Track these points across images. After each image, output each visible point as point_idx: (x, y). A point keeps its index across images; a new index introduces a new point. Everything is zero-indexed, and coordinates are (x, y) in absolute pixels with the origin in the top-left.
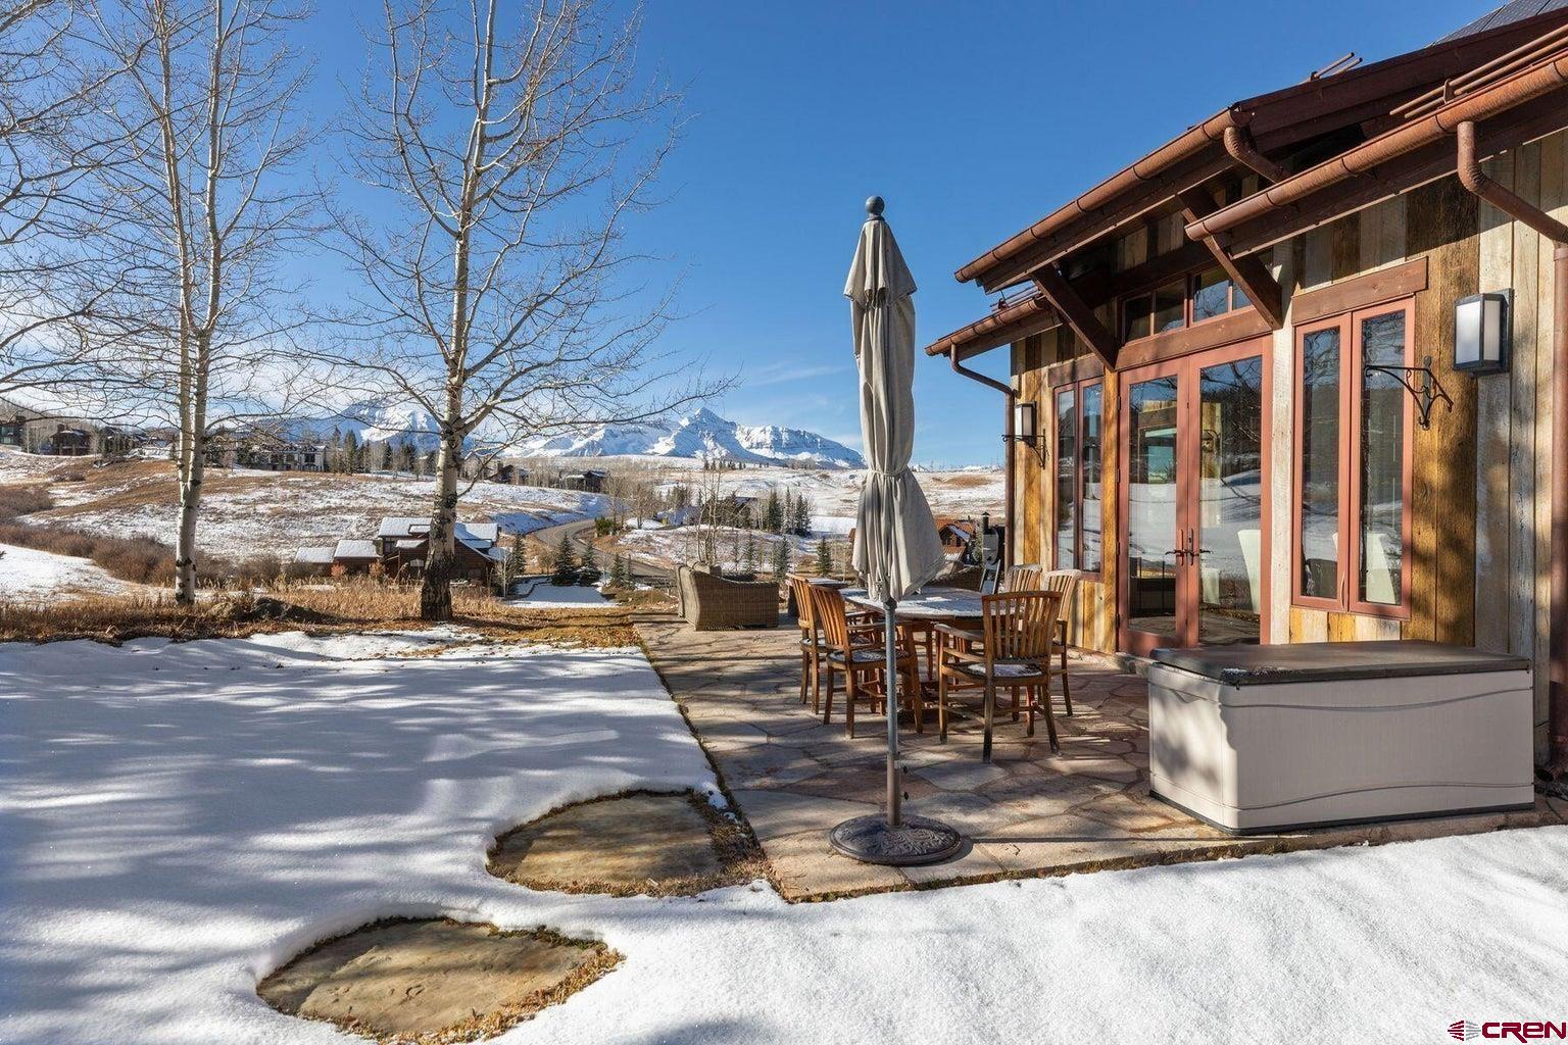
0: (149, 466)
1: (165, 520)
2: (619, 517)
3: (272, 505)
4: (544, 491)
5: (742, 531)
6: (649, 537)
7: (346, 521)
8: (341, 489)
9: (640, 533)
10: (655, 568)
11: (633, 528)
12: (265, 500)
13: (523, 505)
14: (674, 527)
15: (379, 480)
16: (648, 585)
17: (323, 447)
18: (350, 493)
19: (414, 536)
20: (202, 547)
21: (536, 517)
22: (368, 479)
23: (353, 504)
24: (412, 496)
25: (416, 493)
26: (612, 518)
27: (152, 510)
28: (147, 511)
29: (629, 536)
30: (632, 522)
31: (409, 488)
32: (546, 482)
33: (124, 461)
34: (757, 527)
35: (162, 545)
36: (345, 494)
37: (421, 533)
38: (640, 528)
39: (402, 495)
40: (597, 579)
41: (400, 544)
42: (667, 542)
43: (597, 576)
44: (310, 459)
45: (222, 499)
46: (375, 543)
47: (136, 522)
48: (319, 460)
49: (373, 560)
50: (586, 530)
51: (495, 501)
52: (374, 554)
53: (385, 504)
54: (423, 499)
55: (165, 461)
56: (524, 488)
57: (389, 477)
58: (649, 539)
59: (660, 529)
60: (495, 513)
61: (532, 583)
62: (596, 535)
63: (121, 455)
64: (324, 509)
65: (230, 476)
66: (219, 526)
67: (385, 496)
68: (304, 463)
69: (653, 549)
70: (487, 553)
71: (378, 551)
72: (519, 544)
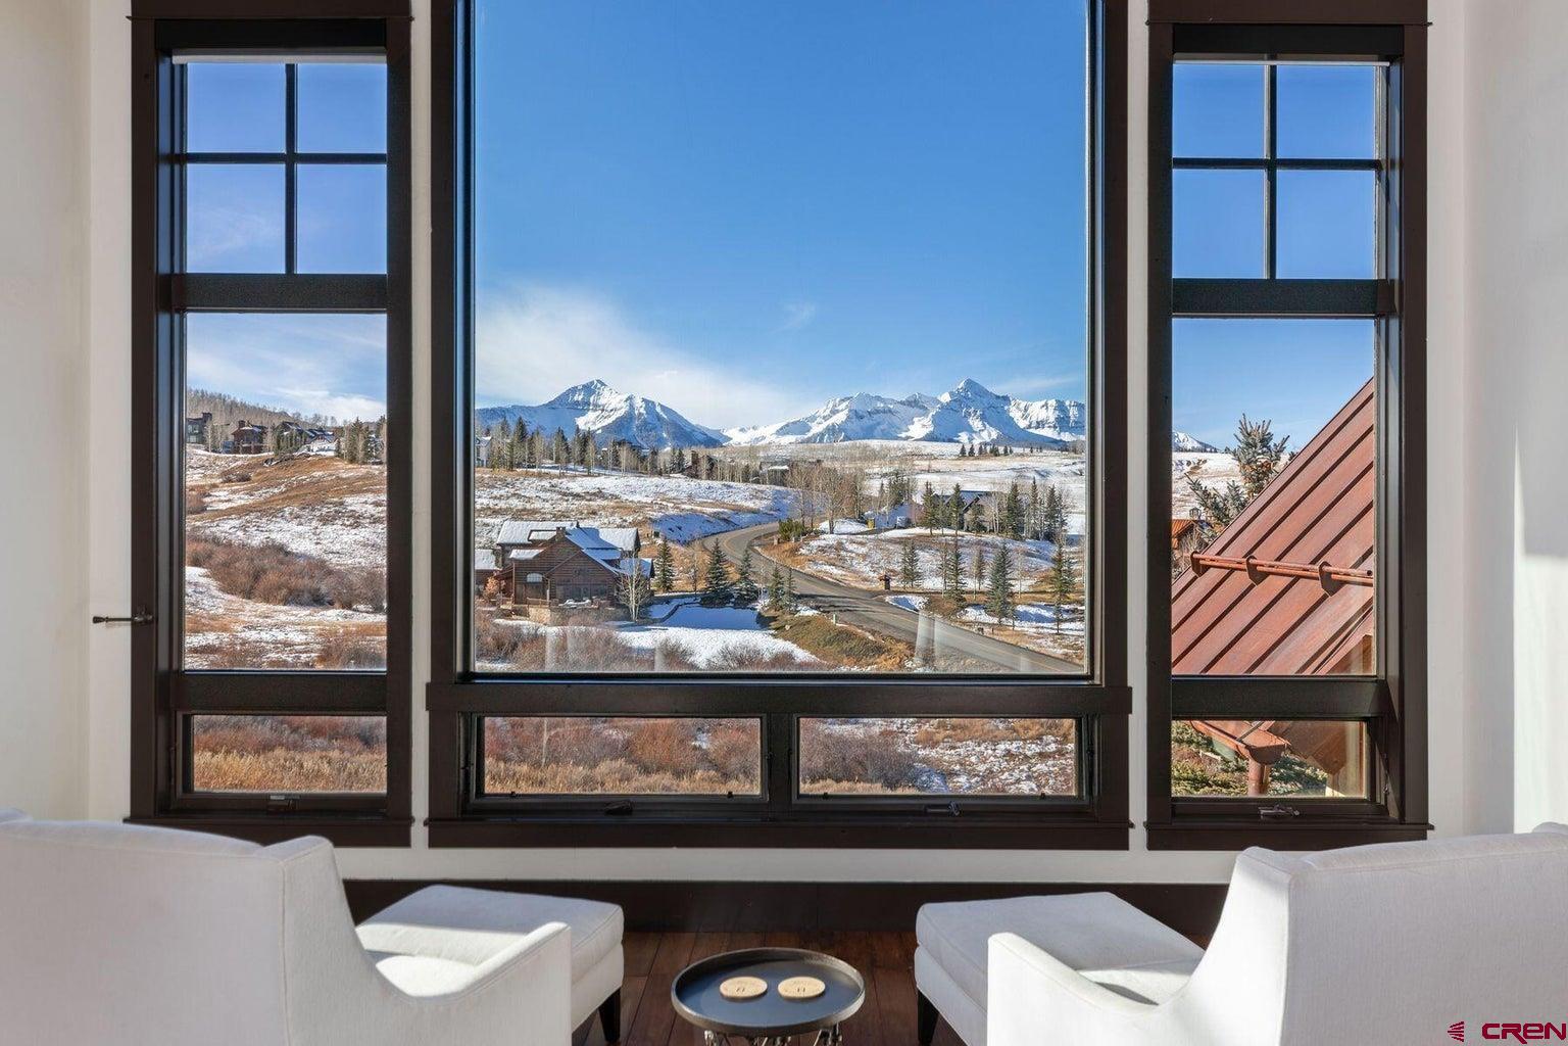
0: (313, 464)
1: (301, 524)
2: (807, 520)
4: (729, 487)
5: (970, 537)
6: (840, 544)
7: (488, 525)
8: (493, 487)
9: (830, 539)
10: (836, 585)
11: (823, 532)
13: (701, 504)
14: (879, 531)
15: (540, 476)
16: (817, 608)
17: (489, 438)
18: (502, 492)
19: (533, 544)
20: (331, 556)
21: (712, 520)
22: (533, 475)
23: (502, 504)
24: (571, 494)
26: (800, 520)
27: (291, 514)
28: (287, 514)
29: (814, 543)
30: (825, 525)
31: (571, 485)
32: (739, 474)
33: (292, 458)
34: (992, 531)
35: (287, 553)
36: (496, 493)
37: (541, 541)
38: (832, 533)
39: (560, 493)
40: (755, 599)
41: (514, 554)
42: (863, 550)
43: (754, 595)
45: (364, 500)
46: (495, 552)
47: (271, 527)
48: (483, 454)
49: (489, 573)
50: (766, 536)
51: (669, 500)
52: (492, 566)
53: (537, 505)
54: (582, 498)
55: (331, 458)
56: (705, 483)
57: (557, 472)
58: (840, 547)
59: (862, 533)
60: (660, 515)
61: (674, 603)
62: (776, 542)
63: (291, 452)
66: (353, 531)
67: (542, 495)
69: (843, 559)
70: (617, 567)
71: (497, 562)
72: (665, 554)
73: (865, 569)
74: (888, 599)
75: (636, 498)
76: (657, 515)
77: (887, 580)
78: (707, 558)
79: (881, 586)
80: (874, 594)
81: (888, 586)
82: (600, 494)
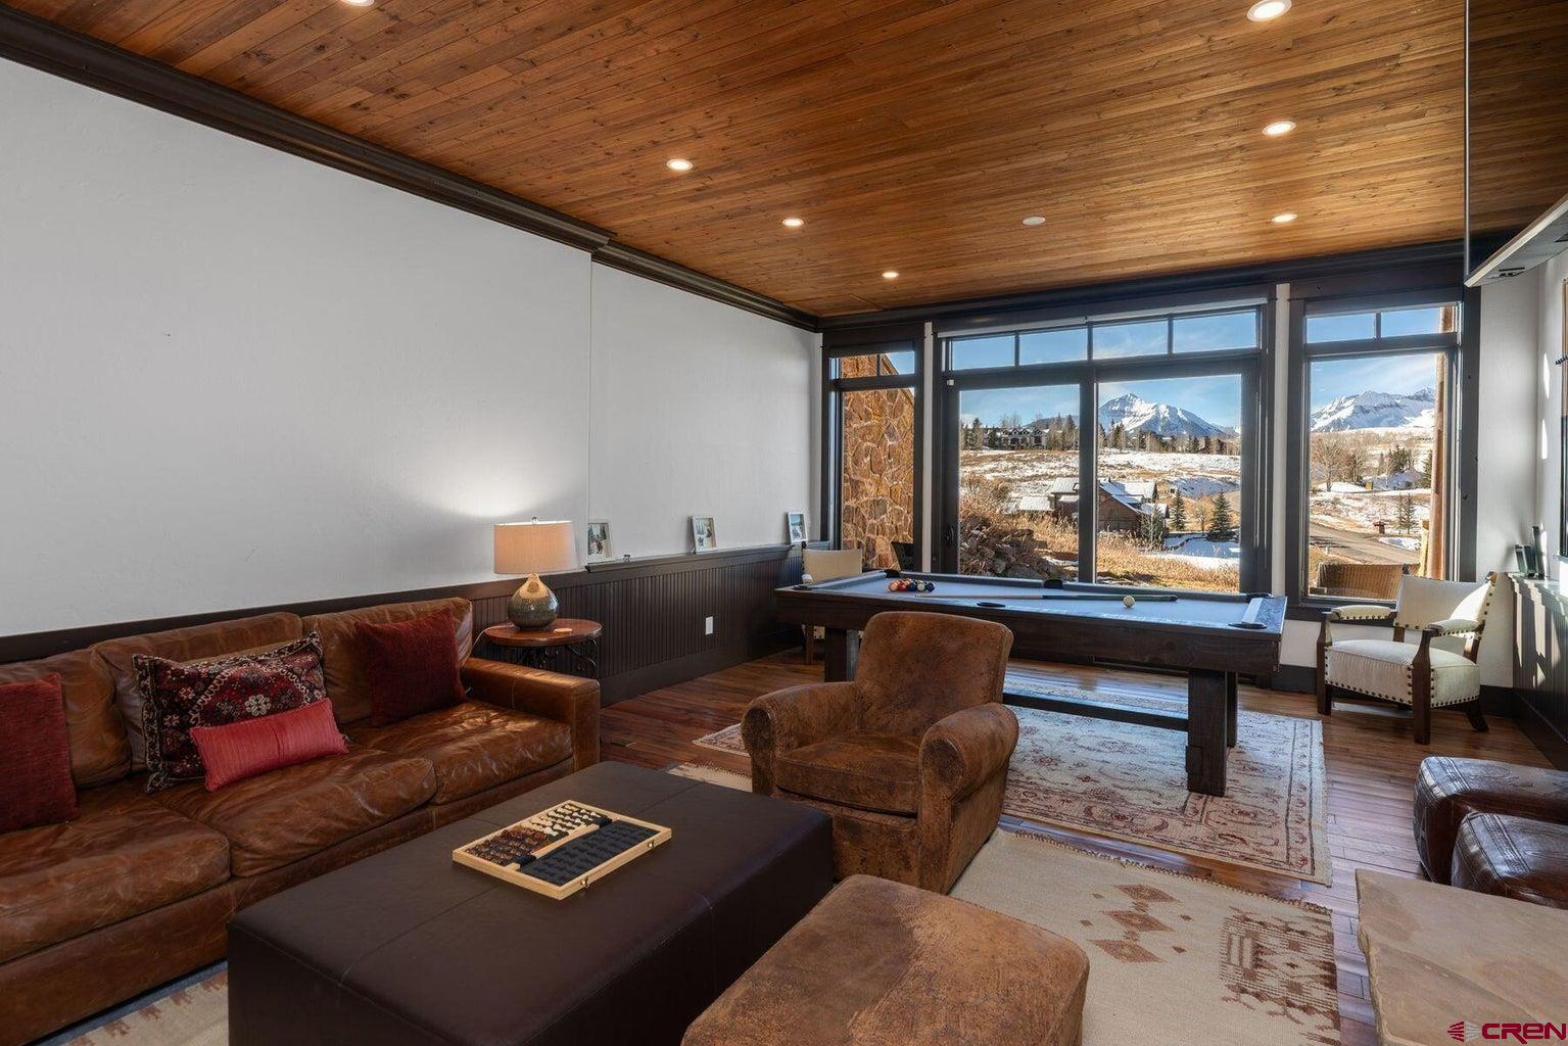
3: (996, 474)
6: (1337, 499)
9: (1327, 496)
11: (1320, 491)
12: (992, 471)
13: (1211, 472)
14: (1378, 491)
17: (1048, 431)
18: (1057, 464)
21: (1220, 483)
23: (1056, 472)
25: (1113, 463)
30: (1323, 486)
36: (1052, 465)
38: (1329, 490)
41: (1063, 499)
42: (1357, 504)
44: (1038, 440)
46: (1050, 499)
48: (1044, 443)
49: (1046, 512)
51: (1183, 469)
52: (1048, 508)
58: (1336, 502)
60: (1176, 479)
61: (1185, 538)
64: (1033, 476)
65: (979, 455)
68: (1034, 444)
69: (1340, 512)
70: (1139, 508)
71: (1051, 505)
72: (1179, 503)
73: (1361, 518)
74: (1381, 539)
75: (1157, 468)
76: (1174, 479)
77: (1381, 526)
78: (1213, 507)
79: (1376, 531)
80: (1368, 536)
81: (1382, 531)
82: (1129, 465)
